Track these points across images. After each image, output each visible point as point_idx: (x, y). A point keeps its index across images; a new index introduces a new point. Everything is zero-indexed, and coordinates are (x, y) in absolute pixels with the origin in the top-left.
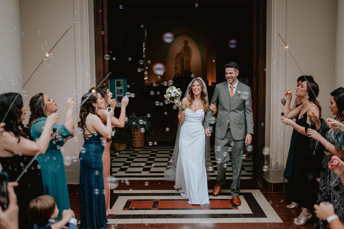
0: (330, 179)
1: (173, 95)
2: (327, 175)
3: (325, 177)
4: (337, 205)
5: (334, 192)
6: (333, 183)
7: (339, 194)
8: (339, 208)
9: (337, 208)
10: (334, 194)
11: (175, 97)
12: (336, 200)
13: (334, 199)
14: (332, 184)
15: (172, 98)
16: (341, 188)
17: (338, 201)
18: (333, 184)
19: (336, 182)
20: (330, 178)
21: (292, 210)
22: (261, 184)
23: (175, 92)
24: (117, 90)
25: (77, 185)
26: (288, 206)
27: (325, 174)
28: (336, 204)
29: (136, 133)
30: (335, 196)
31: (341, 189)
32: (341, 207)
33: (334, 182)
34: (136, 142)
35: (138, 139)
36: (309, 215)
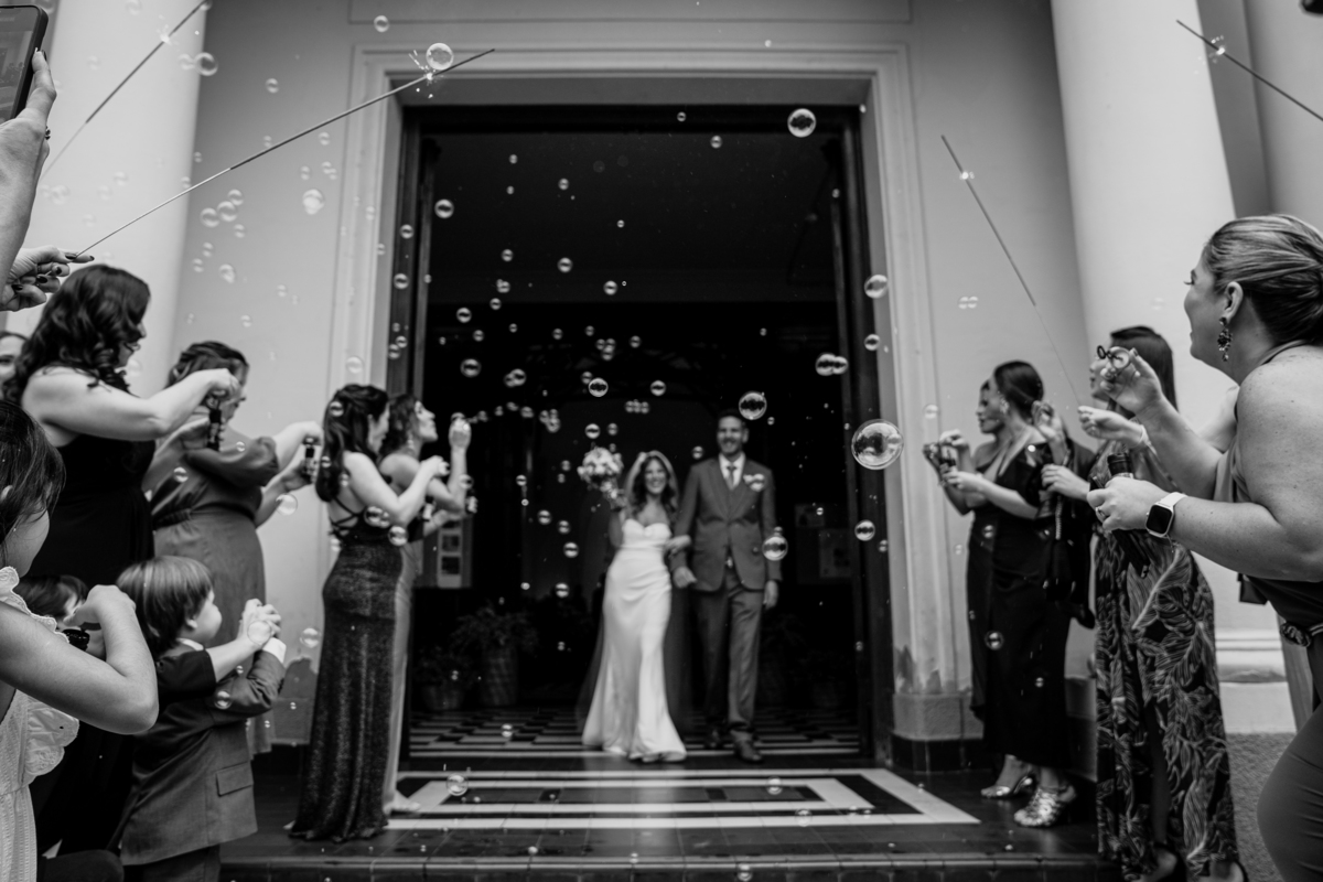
0: (1128, 609)
1: (600, 470)
2: (1116, 597)
3: (1110, 608)
4: (1167, 686)
5: (1151, 646)
6: (1141, 617)
7: (1167, 648)
8: (1174, 697)
9: (1168, 696)
10: (1149, 654)
11: (605, 477)
12: (1160, 673)
13: (1152, 668)
14: (1137, 623)
15: (598, 479)
16: (1170, 628)
17: (1166, 675)
18: (1143, 621)
19: (1151, 612)
20: (1127, 602)
21: (1000, 803)
22: (888, 757)
23: (605, 465)
24: (445, 538)
25: (298, 747)
26: (986, 792)
27: (1109, 596)
28: (1163, 683)
29: (492, 661)
30: (1153, 659)
31: (1169, 631)
32: (1181, 693)
33: (1144, 611)
34: (493, 690)
35: (498, 680)
36: (1063, 788)
